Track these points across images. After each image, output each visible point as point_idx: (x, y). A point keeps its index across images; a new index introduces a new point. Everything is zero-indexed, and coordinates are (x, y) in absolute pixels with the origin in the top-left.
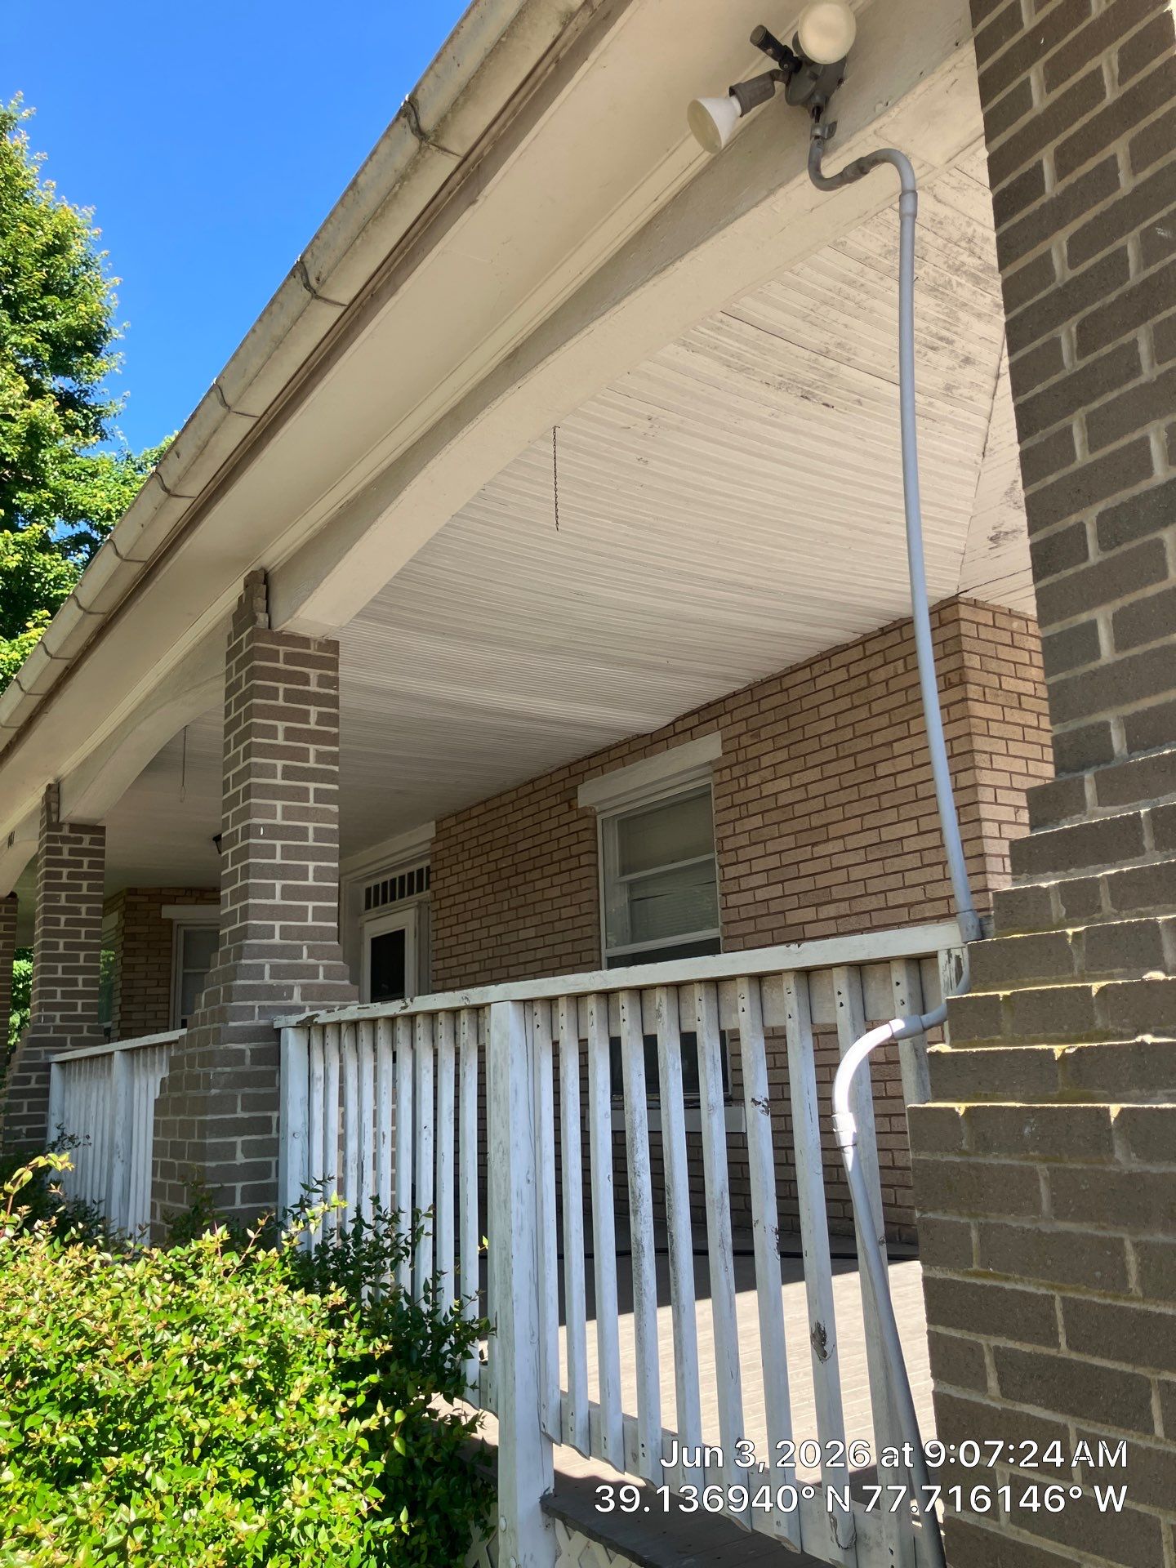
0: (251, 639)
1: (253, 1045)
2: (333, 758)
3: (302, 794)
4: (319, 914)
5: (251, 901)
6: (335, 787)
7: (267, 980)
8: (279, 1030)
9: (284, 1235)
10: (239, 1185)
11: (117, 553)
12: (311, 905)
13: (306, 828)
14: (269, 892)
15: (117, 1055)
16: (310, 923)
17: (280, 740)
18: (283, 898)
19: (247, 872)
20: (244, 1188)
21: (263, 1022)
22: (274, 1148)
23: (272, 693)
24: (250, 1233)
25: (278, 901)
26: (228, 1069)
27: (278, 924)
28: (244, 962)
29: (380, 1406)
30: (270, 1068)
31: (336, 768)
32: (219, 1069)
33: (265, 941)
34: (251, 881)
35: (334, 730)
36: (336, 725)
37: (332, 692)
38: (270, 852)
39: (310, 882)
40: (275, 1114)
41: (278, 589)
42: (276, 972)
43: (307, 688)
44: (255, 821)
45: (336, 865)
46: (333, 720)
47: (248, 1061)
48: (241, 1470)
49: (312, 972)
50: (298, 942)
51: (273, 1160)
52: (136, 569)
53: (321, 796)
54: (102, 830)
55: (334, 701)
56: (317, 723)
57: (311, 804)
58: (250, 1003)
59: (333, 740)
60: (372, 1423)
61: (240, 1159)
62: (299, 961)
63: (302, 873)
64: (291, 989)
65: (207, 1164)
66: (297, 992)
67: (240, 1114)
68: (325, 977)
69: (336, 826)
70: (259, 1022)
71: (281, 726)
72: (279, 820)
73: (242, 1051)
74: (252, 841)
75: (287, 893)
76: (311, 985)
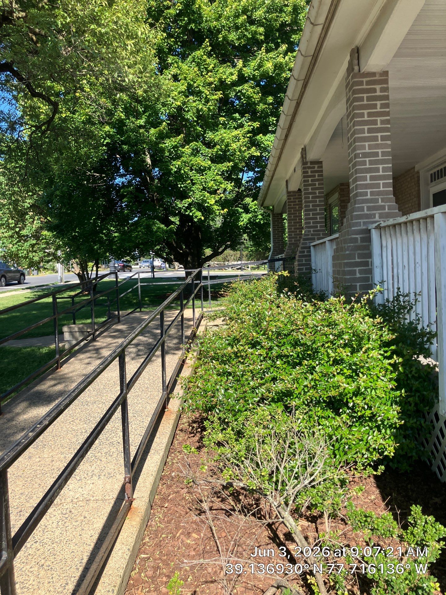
0: (352, 78)
1: (361, 236)
2: (388, 122)
3: (375, 139)
4: (385, 185)
5: (358, 183)
6: (389, 134)
7: (366, 212)
8: (370, 230)
9: (362, 299)
10: (358, 284)
11: (302, 55)
12: (381, 182)
13: (378, 152)
14: (365, 179)
15: (327, 242)
16: (382, 189)
17: (366, 118)
18: (370, 180)
19: (356, 172)
20: (360, 285)
21: (364, 227)
22: (370, 271)
23: (362, 99)
24: (353, 298)
25: (368, 182)
26: (352, 244)
27: (369, 191)
28: (356, 206)
29: (395, 356)
30: (367, 244)
31: (389, 126)
32: (349, 245)
33: (364, 198)
34: (358, 175)
35: (388, 110)
36: (388, 107)
37: (386, 94)
38: (364, 163)
39: (381, 173)
40: (370, 260)
41: (362, 54)
42: (369, 208)
43: (376, 94)
44: (358, 152)
45: (391, 165)
46: (387, 106)
47: (359, 241)
48: (348, 370)
49: (383, 208)
50: (377, 197)
51: (370, 276)
52: (310, 59)
53: (383, 138)
54: (321, 162)
55: (387, 98)
56: (381, 108)
57: (380, 142)
58: (359, 221)
59: (388, 114)
60: (392, 361)
61: (358, 275)
62: (378, 204)
63: (377, 170)
64: (375, 214)
65: (346, 277)
66: (377, 216)
67: (357, 260)
68: (388, 209)
69: (390, 150)
70: (363, 227)
71: (366, 112)
72: (367, 150)
73: (357, 238)
74: (357, 160)
75: (372, 178)
76: (382, 213)
